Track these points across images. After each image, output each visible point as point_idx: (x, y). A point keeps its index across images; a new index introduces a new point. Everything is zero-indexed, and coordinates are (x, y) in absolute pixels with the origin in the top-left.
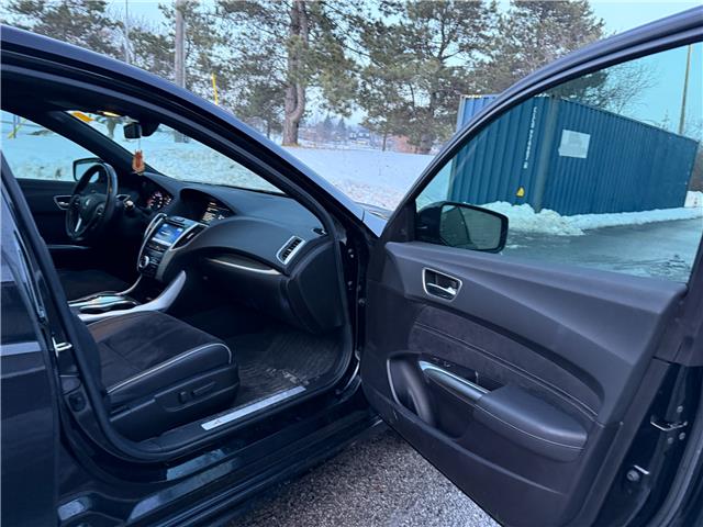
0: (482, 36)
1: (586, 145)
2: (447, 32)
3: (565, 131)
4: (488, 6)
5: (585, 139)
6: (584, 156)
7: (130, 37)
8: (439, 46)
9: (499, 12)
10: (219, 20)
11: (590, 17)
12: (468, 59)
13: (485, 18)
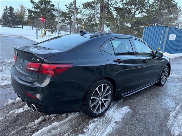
0: (145, 9)
1: (175, 37)
2: (136, 8)
3: (170, 34)
4: (147, 2)
5: (175, 35)
6: (175, 40)
7: (59, 13)
8: (134, 12)
9: (150, 3)
10: (84, 10)
11: (174, 2)
12: (141, 15)
13: (146, 4)
